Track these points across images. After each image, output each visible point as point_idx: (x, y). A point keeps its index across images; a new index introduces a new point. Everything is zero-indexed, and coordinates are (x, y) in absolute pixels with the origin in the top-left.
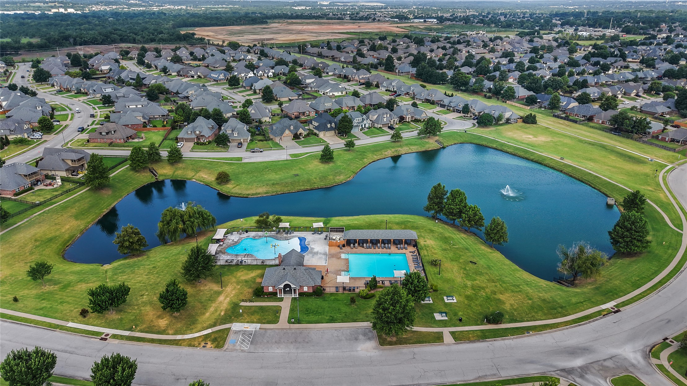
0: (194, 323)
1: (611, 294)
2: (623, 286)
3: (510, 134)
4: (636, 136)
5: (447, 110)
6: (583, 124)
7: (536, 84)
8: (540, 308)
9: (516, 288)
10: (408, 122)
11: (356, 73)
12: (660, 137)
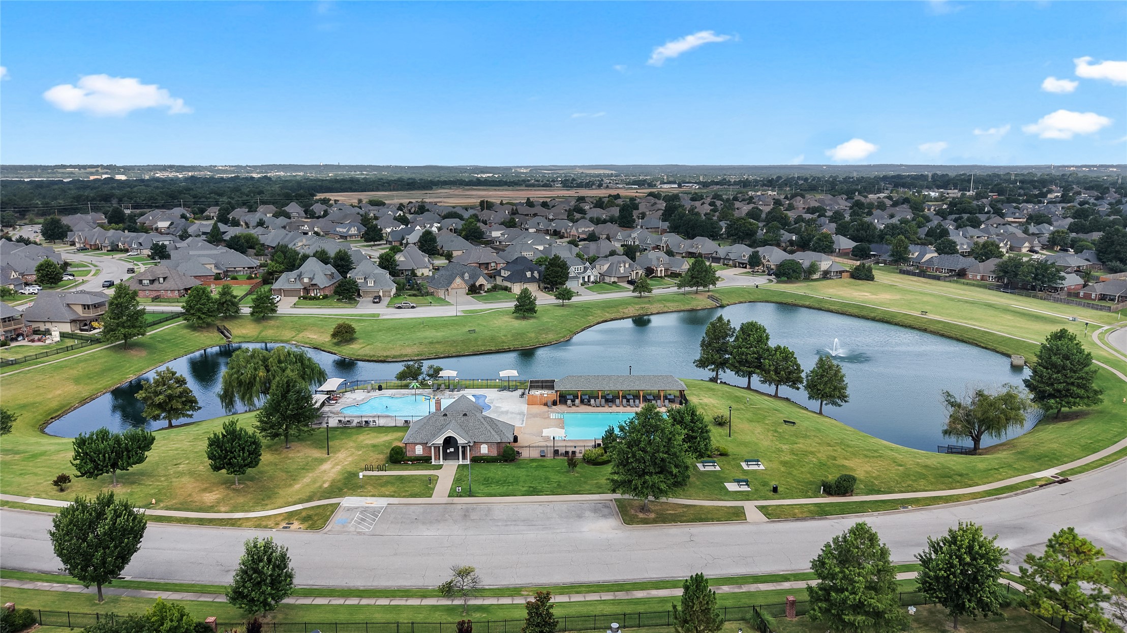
0: (269, 497)
1: (1046, 459)
2: (1066, 450)
3: (831, 291)
4: (1040, 294)
5: (724, 264)
6: (950, 281)
7: (866, 232)
8: (922, 476)
9: (872, 455)
10: (661, 277)
11: (572, 226)
12: (1082, 294)
